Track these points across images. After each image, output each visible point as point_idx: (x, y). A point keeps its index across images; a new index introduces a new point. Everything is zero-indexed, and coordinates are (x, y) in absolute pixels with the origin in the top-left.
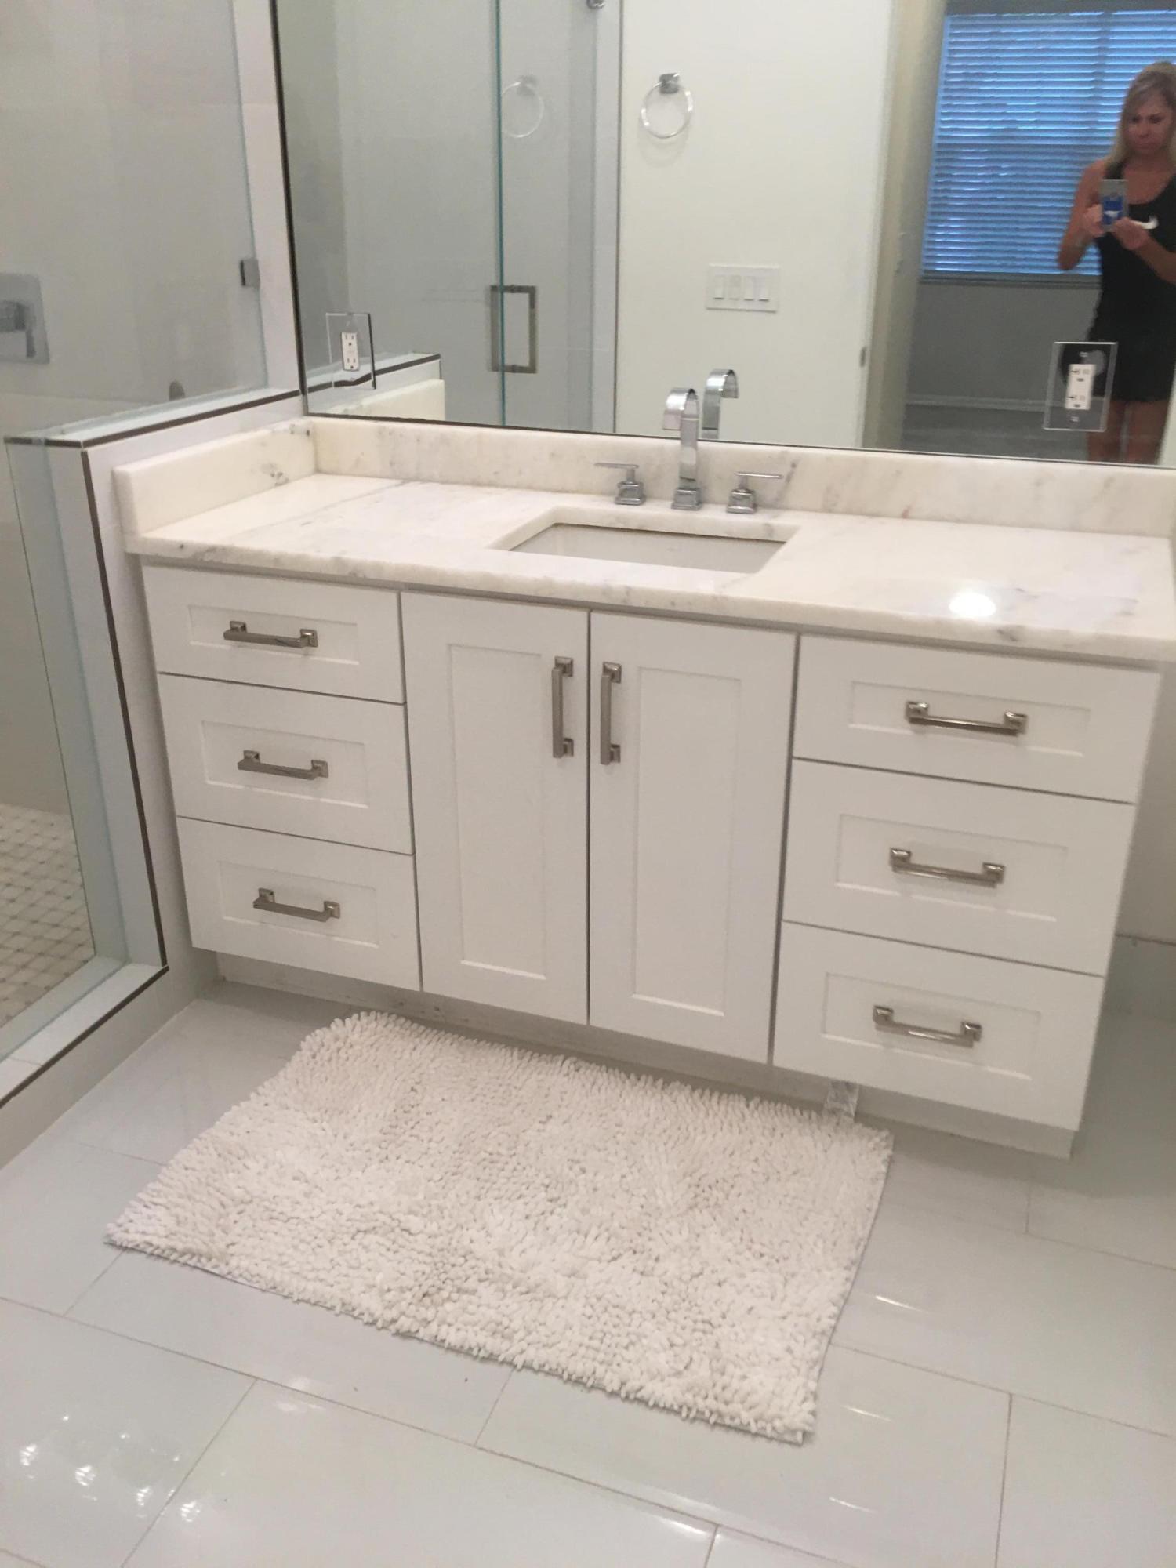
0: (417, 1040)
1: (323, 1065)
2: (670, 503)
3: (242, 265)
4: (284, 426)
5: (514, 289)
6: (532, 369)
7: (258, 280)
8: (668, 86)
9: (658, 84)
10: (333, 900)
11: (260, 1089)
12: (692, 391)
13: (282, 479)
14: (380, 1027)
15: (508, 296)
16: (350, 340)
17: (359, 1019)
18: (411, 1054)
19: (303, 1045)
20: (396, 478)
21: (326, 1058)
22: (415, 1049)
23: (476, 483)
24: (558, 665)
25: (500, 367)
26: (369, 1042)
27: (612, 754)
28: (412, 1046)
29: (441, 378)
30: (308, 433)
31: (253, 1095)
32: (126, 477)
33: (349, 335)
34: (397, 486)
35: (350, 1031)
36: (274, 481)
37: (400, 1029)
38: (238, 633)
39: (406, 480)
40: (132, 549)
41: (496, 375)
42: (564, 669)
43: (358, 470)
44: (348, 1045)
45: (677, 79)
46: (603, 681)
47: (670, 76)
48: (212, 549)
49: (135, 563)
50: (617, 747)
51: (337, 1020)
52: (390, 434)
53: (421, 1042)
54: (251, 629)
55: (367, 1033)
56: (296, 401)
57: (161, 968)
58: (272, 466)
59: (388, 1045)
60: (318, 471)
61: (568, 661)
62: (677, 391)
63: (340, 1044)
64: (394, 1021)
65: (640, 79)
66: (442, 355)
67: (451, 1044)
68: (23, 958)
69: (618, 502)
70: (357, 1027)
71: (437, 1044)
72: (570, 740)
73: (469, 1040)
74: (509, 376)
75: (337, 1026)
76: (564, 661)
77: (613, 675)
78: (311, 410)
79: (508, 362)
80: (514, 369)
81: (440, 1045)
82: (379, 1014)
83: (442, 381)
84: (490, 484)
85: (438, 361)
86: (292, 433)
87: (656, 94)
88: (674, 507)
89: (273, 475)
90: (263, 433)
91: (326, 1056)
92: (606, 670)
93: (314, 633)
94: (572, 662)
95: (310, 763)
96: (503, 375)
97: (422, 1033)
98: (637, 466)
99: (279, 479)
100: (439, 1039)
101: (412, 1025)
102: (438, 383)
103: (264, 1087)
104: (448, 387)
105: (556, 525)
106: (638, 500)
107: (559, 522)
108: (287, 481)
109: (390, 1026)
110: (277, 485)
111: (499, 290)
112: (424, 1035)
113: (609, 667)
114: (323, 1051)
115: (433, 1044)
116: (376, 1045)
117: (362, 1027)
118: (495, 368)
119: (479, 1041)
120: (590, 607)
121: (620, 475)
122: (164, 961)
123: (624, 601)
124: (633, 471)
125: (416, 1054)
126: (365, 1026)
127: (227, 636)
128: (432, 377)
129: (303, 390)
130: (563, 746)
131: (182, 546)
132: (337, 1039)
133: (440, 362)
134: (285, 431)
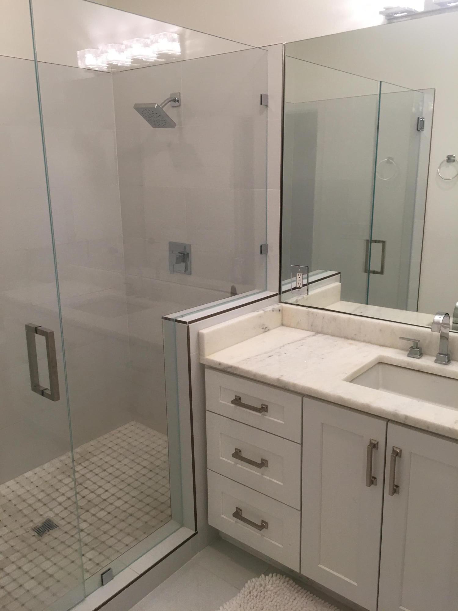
0: (296, 595)
1: (253, 599)
2: (435, 358)
3: (261, 246)
4: (270, 308)
5: (376, 242)
6: (382, 272)
7: (267, 252)
8: (450, 159)
9: (446, 159)
10: (266, 521)
11: (225, 606)
12: (447, 314)
13: (266, 330)
14: (281, 584)
15: (373, 244)
16: (299, 276)
17: (272, 577)
18: (293, 602)
19: (246, 585)
20: (313, 331)
21: (255, 595)
22: (295, 599)
23: (347, 338)
24: (371, 443)
25: (368, 271)
26: (275, 591)
27: (395, 489)
28: (294, 598)
29: (340, 282)
30: (280, 310)
31: (221, 608)
32: (203, 335)
33: (300, 274)
34: (313, 336)
35: (267, 583)
36: (263, 330)
37: (290, 586)
38: (237, 401)
39: (317, 333)
40: (202, 362)
41: (366, 274)
42: (374, 446)
43: (298, 326)
44: (265, 590)
45: (455, 157)
46: (392, 456)
47: (452, 156)
48: (231, 367)
49: (203, 367)
50: (397, 486)
51: (263, 575)
52: (312, 314)
53: (298, 596)
54: (243, 401)
55: (274, 585)
56: (277, 298)
57: (195, 532)
58: (263, 325)
59: (284, 594)
60: (282, 325)
61: (376, 443)
62: (439, 314)
63: (262, 588)
64: (288, 581)
65: (438, 156)
66: (341, 273)
67: (312, 600)
68: (148, 509)
69: (410, 355)
70: (270, 581)
71: (305, 599)
72: (375, 478)
73: (320, 600)
74: (371, 274)
75: (262, 579)
76: (373, 442)
77: (397, 454)
78: (282, 301)
79: (371, 269)
80: (374, 272)
81: (306, 601)
82: (281, 576)
83: (340, 283)
84: (352, 339)
85: (339, 275)
86: (273, 311)
87: (446, 162)
88: (436, 361)
89: (263, 328)
90: (261, 312)
91: (255, 594)
92: (394, 450)
93: (267, 407)
94: (378, 443)
95: (261, 460)
96: (369, 275)
97: (299, 591)
98: (419, 341)
99: (266, 329)
100: (307, 596)
101: (295, 585)
102: (338, 284)
103: (226, 604)
104: (342, 285)
105: (380, 363)
106: (419, 356)
107: (381, 362)
108: (269, 330)
109: (286, 584)
110: (265, 332)
111: (370, 242)
112: (300, 593)
113: (395, 449)
114: (254, 590)
115: (303, 599)
116: (278, 593)
117: (273, 581)
118: (366, 271)
119: (325, 602)
120: (388, 421)
121: (411, 344)
122: (196, 529)
123: (404, 421)
124: (417, 343)
125: (295, 602)
126: (274, 582)
127: (233, 402)
128: (336, 281)
129: (280, 292)
130: (372, 481)
131: (220, 364)
132: (261, 585)
133: (340, 275)
134: (270, 311)
